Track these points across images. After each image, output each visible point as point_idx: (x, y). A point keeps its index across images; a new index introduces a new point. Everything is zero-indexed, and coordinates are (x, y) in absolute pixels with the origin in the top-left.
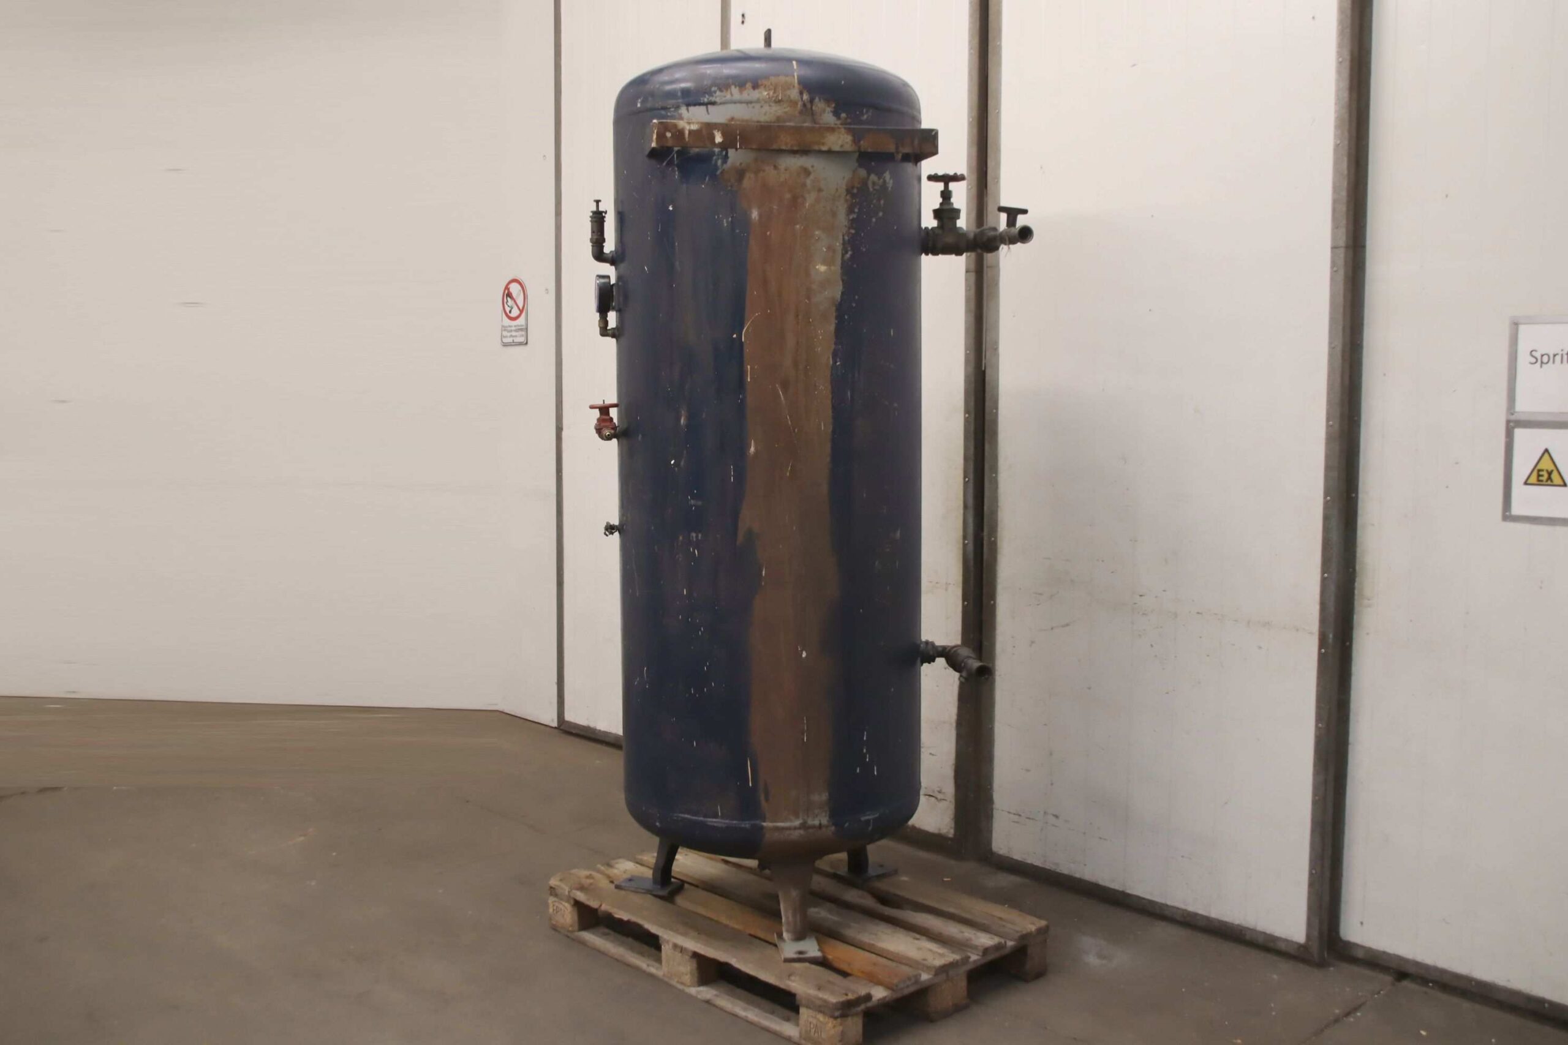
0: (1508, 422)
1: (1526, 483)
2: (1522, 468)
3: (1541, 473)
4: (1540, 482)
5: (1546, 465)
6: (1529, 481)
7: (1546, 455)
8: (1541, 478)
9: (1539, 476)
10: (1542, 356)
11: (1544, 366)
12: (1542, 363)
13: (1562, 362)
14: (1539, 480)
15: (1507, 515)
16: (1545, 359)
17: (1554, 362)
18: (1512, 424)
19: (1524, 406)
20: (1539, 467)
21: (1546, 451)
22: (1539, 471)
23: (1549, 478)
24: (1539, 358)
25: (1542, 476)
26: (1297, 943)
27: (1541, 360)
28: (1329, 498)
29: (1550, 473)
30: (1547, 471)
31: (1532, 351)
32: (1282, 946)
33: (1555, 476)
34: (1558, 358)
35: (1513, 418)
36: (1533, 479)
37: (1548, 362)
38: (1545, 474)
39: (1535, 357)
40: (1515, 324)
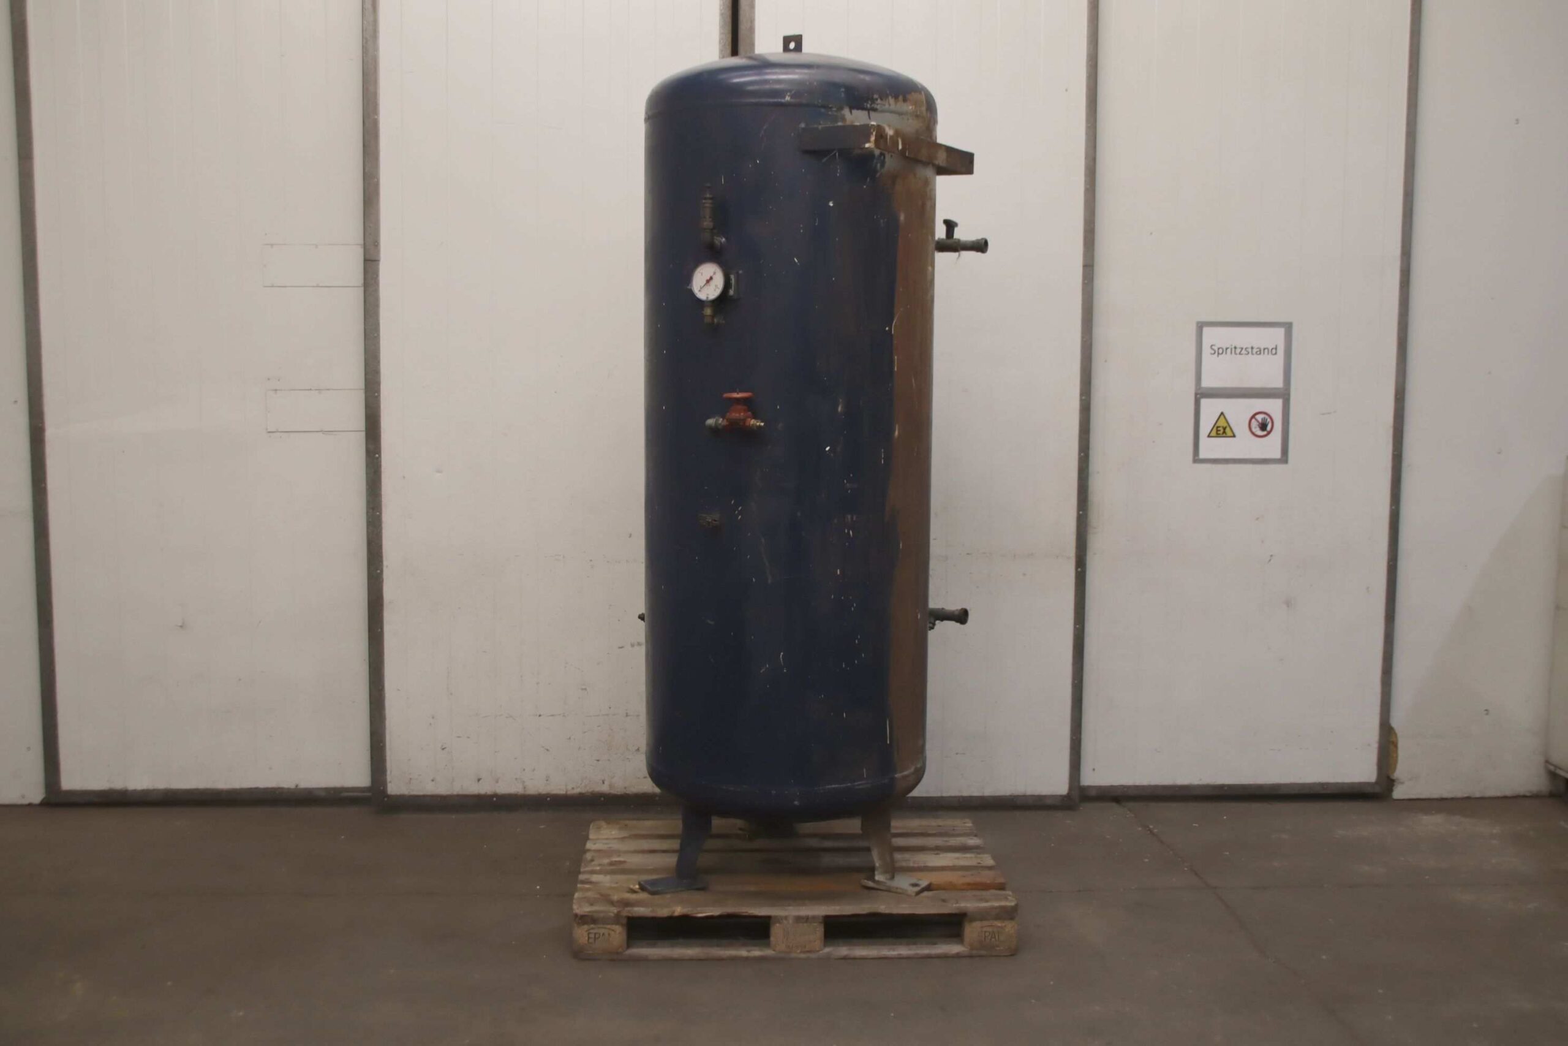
0: (1196, 394)
1: (1209, 436)
2: (1206, 426)
3: (1219, 429)
4: (1218, 435)
5: (1222, 423)
6: (1212, 434)
7: (1222, 417)
8: (1219, 432)
9: (1217, 431)
10: (1219, 349)
11: (1220, 356)
12: (1218, 354)
13: (1231, 353)
14: (1217, 434)
15: (1196, 459)
16: (1221, 351)
17: (1226, 353)
18: (1198, 396)
19: (1207, 383)
20: (1218, 425)
21: (1222, 414)
22: (1218, 427)
23: (1224, 432)
24: (1217, 350)
25: (1220, 430)
26: (1061, 796)
27: (1218, 352)
28: (1082, 454)
29: (1225, 429)
30: (1223, 427)
31: (1212, 346)
32: (1049, 802)
33: (1228, 430)
34: (1229, 351)
35: (1199, 392)
36: (1214, 433)
37: (1222, 353)
38: (1221, 429)
39: (1213, 350)
40: (1201, 326)
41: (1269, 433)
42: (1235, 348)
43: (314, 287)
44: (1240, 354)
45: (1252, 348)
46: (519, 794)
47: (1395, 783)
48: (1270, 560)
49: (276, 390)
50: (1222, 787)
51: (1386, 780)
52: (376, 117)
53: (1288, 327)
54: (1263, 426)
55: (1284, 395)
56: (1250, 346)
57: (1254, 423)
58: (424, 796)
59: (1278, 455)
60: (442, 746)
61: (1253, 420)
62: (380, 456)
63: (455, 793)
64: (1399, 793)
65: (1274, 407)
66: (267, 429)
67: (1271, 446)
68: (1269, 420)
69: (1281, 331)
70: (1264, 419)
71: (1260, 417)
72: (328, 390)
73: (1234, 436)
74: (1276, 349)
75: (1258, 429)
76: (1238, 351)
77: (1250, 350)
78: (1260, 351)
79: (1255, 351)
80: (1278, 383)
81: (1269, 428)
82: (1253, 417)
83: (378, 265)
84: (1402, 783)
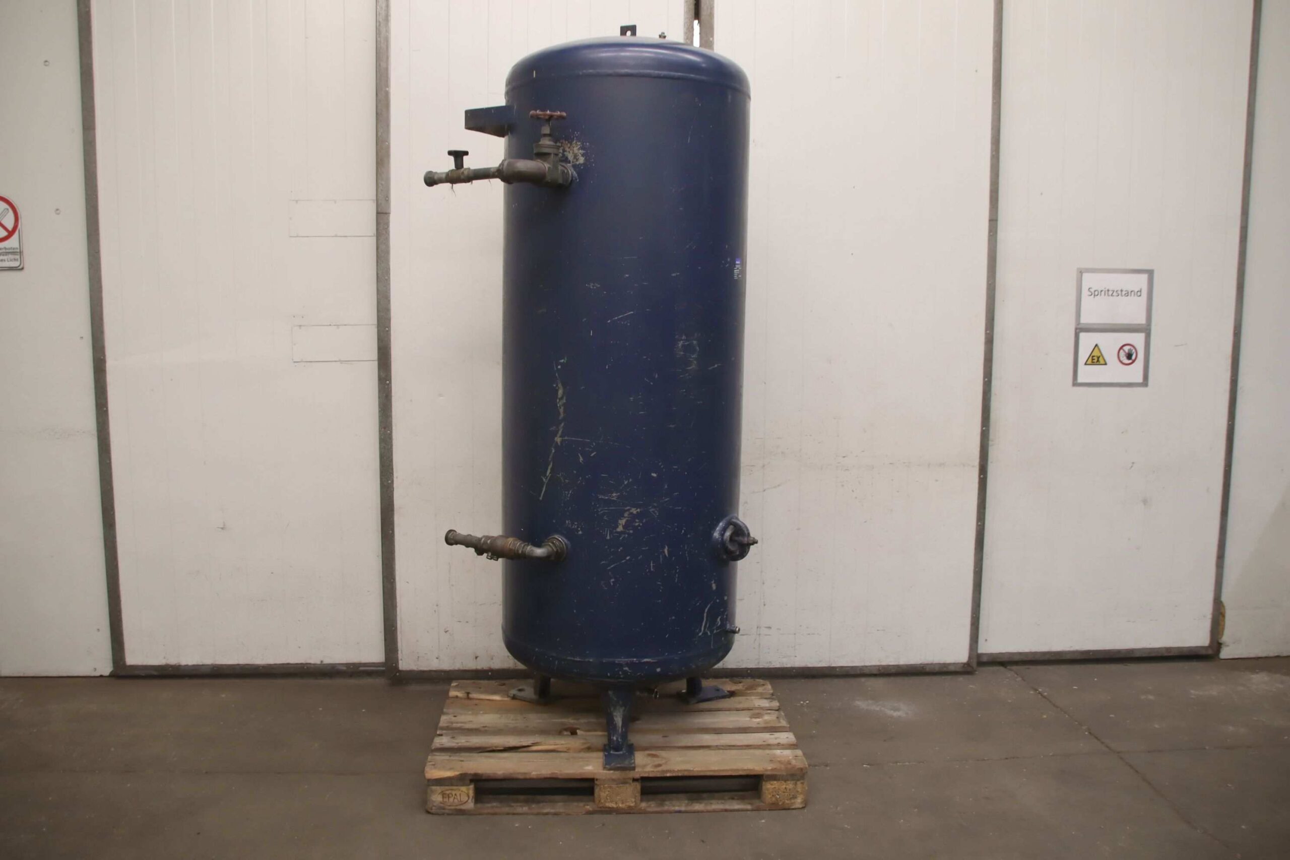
0: (1076, 329)
1: (1086, 364)
2: (1083, 356)
3: (1094, 358)
4: (1093, 363)
5: (1096, 353)
6: (1088, 363)
7: (1096, 348)
8: (1094, 361)
9: (1093, 359)
10: (1095, 291)
11: (1096, 297)
12: (1095, 295)
13: (1105, 295)
15: (1075, 384)
16: (1096, 293)
17: (1101, 295)
18: (1078, 331)
19: (1085, 320)
20: (1093, 354)
21: (1096, 345)
22: (1093, 357)
23: (1098, 361)
24: (1093, 292)
25: (1094, 359)
27: (1094, 294)
28: (986, 379)
29: (1098, 358)
30: (1097, 356)
31: (1089, 289)
32: (952, 668)
33: (1101, 359)
34: (1103, 293)
35: (1079, 326)
36: (1090, 361)
37: (1097, 295)
38: (1096, 358)
39: (1091, 292)
40: (1081, 272)
41: (1134, 361)
42: (1108, 291)
43: (333, 236)
44: (1112, 295)
45: (1122, 291)
46: (511, 669)
47: (1222, 646)
48: (1132, 467)
49: (300, 326)
50: (1088, 652)
51: (1216, 644)
53: (1150, 273)
54: (1129, 356)
55: (1146, 329)
56: (1120, 289)
57: (1122, 354)
58: (430, 671)
59: (1140, 380)
60: (445, 629)
61: (1121, 351)
62: (390, 382)
63: (456, 668)
64: (1226, 653)
65: (1138, 340)
66: (293, 360)
67: (1135, 372)
68: (1134, 351)
69: (1144, 277)
70: (1130, 350)
71: (1126, 348)
72: (345, 325)
73: (1106, 364)
74: (1140, 291)
75: (1125, 358)
76: (1110, 293)
77: (1120, 292)
78: (1128, 293)
79: (1124, 293)
80: (1142, 320)
81: (1133, 357)
82: (1121, 348)
83: (389, 216)
84: (1228, 646)
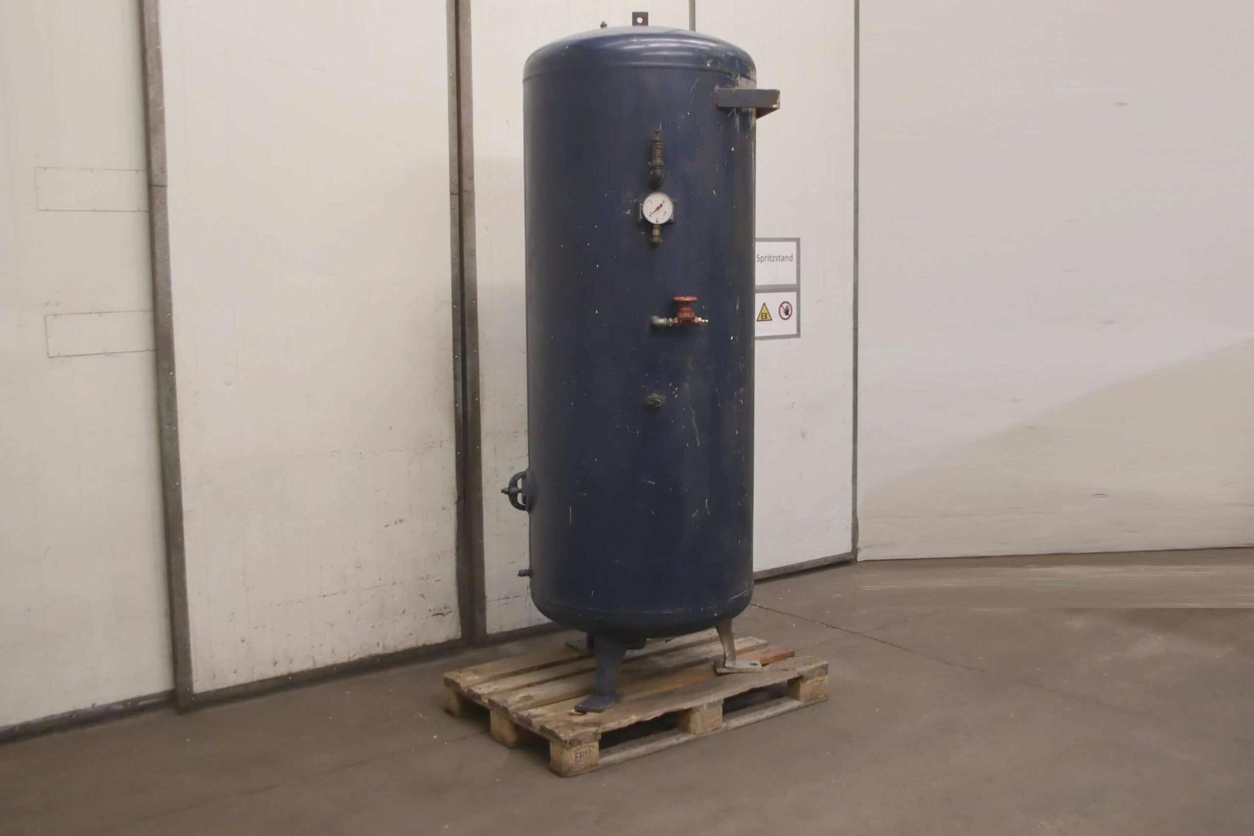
5: (764, 311)
6: (759, 319)
7: (764, 306)
9: (762, 316)
10: (761, 257)
12: (761, 261)
14: (762, 319)
16: (762, 259)
17: (765, 260)
20: (762, 312)
21: (764, 304)
22: (762, 314)
23: (766, 317)
29: (766, 315)
31: (758, 255)
33: (768, 315)
34: (767, 259)
37: (763, 261)
38: (764, 315)
39: (759, 258)
41: (790, 316)
42: (770, 257)
43: (91, 211)
44: (773, 261)
45: (779, 257)
46: (310, 669)
47: (858, 551)
48: (793, 406)
49: (56, 315)
50: (772, 570)
51: (855, 550)
52: (159, 47)
53: (798, 240)
54: (787, 312)
55: (796, 288)
56: (778, 255)
57: (782, 310)
58: (228, 688)
59: (795, 332)
60: (242, 638)
61: (781, 308)
62: (174, 374)
63: (255, 680)
64: (861, 557)
65: (791, 297)
66: (48, 354)
67: (789, 327)
68: (790, 307)
69: (794, 244)
70: (787, 307)
71: (785, 305)
72: (109, 312)
73: (771, 320)
74: (792, 257)
75: (784, 314)
76: (772, 258)
77: (778, 258)
78: (784, 258)
79: (781, 258)
80: (794, 281)
81: (790, 313)
82: (781, 305)
83: (166, 189)
84: (861, 550)
